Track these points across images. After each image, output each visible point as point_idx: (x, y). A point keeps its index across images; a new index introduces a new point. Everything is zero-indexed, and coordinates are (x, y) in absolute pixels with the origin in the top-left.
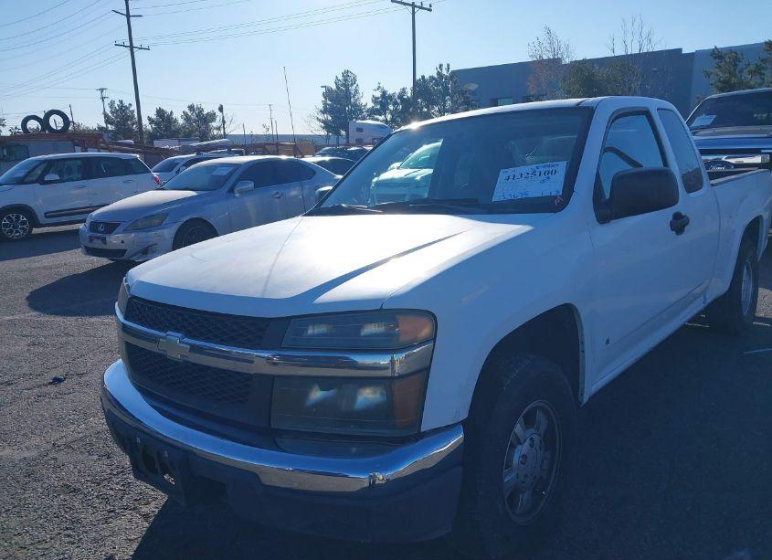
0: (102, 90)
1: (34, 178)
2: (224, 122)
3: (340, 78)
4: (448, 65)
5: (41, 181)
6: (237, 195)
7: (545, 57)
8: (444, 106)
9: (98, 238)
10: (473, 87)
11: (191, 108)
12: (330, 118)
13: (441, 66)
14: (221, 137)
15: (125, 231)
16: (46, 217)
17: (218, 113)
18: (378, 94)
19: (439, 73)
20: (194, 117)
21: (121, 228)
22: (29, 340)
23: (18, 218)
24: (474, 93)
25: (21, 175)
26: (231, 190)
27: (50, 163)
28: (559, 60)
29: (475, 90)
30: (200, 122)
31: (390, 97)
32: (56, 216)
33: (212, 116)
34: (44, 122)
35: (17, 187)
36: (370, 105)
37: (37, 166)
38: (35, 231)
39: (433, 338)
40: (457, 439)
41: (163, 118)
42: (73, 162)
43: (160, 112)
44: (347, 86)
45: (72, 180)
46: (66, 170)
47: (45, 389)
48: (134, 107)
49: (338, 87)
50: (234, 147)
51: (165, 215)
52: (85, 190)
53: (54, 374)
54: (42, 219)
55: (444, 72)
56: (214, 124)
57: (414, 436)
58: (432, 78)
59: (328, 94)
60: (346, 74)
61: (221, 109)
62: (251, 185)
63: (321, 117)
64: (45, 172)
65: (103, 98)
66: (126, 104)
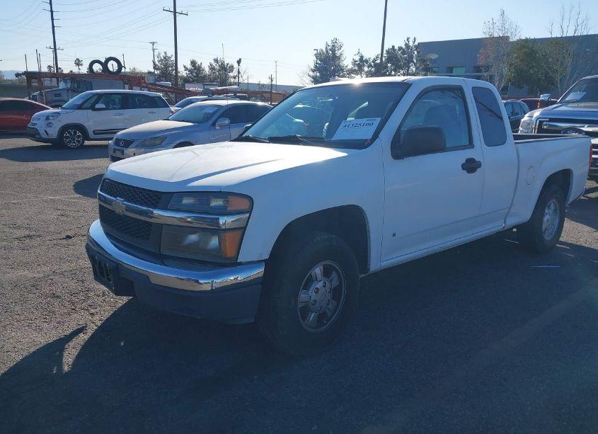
0: (153, 43)
1: (89, 106)
2: (239, 72)
3: (330, 44)
4: (415, 39)
5: (93, 108)
6: (217, 128)
7: (496, 35)
8: (408, 70)
9: (119, 150)
10: (434, 56)
11: (216, 61)
12: (318, 74)
13: (408, 39)
14: (235, 84)
15: (136, 147)
16: (95, 134)
17: (236, 65)
18: (357, 58)
19: (406, 45)
20: (217, 67)
21: (134, 145)
22: (59, 212)
23: (75, 133)
24: (434, 61)
25: (80, 103)
26: (214, 124)
27: (100, 95)
28: (508, 37)
29: (436, 60)
30: (222, 72)
31: (366, 61)
32: (100, 133)
33: (232, 68)
34: (105, 65)
35: (77, 111)
36: (350, 66)
37: (90, 98)
38: (87, 143)
39: (250, 211)
40: (258, 272)
41: (196, 67)
42: (116, 96)
43: (193, 63)
44: (333, 51)
45: (115, 109)
46: (112, 102)
47: (60, 242)
48: (173, 58)
49: (327, 52)
50: (239, 92)
51: (165, 138)
52: (122, 117)
53: (69, 233)
54: (91, 135)
55: (411, 44)
56: (231, 74)
57: (232, 264)
58: (400, 48)
59: (319, 55)
60: (335, 41)
61: (239, 62)
62: (227, 121)
63: (311, 73)
64: (97, 102)
65: (154, 50)
66: (169, 55)
